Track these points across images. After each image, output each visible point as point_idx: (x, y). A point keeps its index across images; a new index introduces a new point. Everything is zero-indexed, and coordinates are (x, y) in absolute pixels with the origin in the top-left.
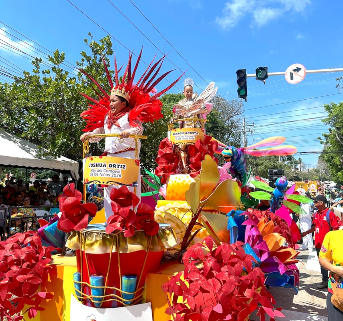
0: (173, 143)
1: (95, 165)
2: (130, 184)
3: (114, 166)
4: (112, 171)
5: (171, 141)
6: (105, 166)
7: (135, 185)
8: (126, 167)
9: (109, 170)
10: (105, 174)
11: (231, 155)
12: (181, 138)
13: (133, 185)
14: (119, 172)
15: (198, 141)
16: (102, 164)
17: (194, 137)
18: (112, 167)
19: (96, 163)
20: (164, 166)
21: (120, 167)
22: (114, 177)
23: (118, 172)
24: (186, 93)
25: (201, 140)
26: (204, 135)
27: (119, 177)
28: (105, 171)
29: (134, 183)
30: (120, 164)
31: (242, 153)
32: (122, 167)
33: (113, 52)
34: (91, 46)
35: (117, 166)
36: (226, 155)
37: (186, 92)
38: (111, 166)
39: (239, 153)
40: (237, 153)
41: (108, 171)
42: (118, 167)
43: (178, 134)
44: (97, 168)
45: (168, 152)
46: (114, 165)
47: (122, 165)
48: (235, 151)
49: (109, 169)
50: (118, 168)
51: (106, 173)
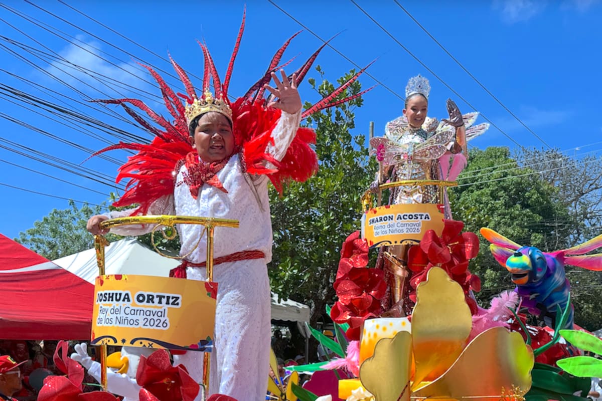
0: (371, 242)
1: (107, 296)
2: (193, 346)
3: (150, 299)
4: (145, 313)
5: (366, 240)
6: (127, 298)
7: (206, 346)
8: (182, 301)
9: (136, 308)
10: (127, 319)
11: (529, 269)
12: (387, 229)
13: (199, 347)
14: (163, 314)
15: (426, 236)
16: (120, 294)
17: (419, 225)
18: (145, 303)
19: (108, 292)
20: (352, 299)
21: (164, 301)
22: (149, 327)
23: (159, 314)
24: (412, 112)
25: (434, 233)
26: (443, 220)
27: (162, 328)
28: (128, 311)
29: (204, 342)
30: (166, 295)
31: (558, 264)
32: (171, 301)
33: (363, 100)
34: (321, 91)
35: (156, 300)
36: (515, 268)
37: (413, 109)
38: (141, 298)
39: (550, 264)
40: (544, 263)
41: (135, 312)
42: (160, 302)
43: (381, 220)
44: (110, 305)
45: (359, 265)
46: (149, 296)
47: (171, 295)
48: (539, 258)
49: (138, 306)
50: (160, 305)
51: (130, 317)
